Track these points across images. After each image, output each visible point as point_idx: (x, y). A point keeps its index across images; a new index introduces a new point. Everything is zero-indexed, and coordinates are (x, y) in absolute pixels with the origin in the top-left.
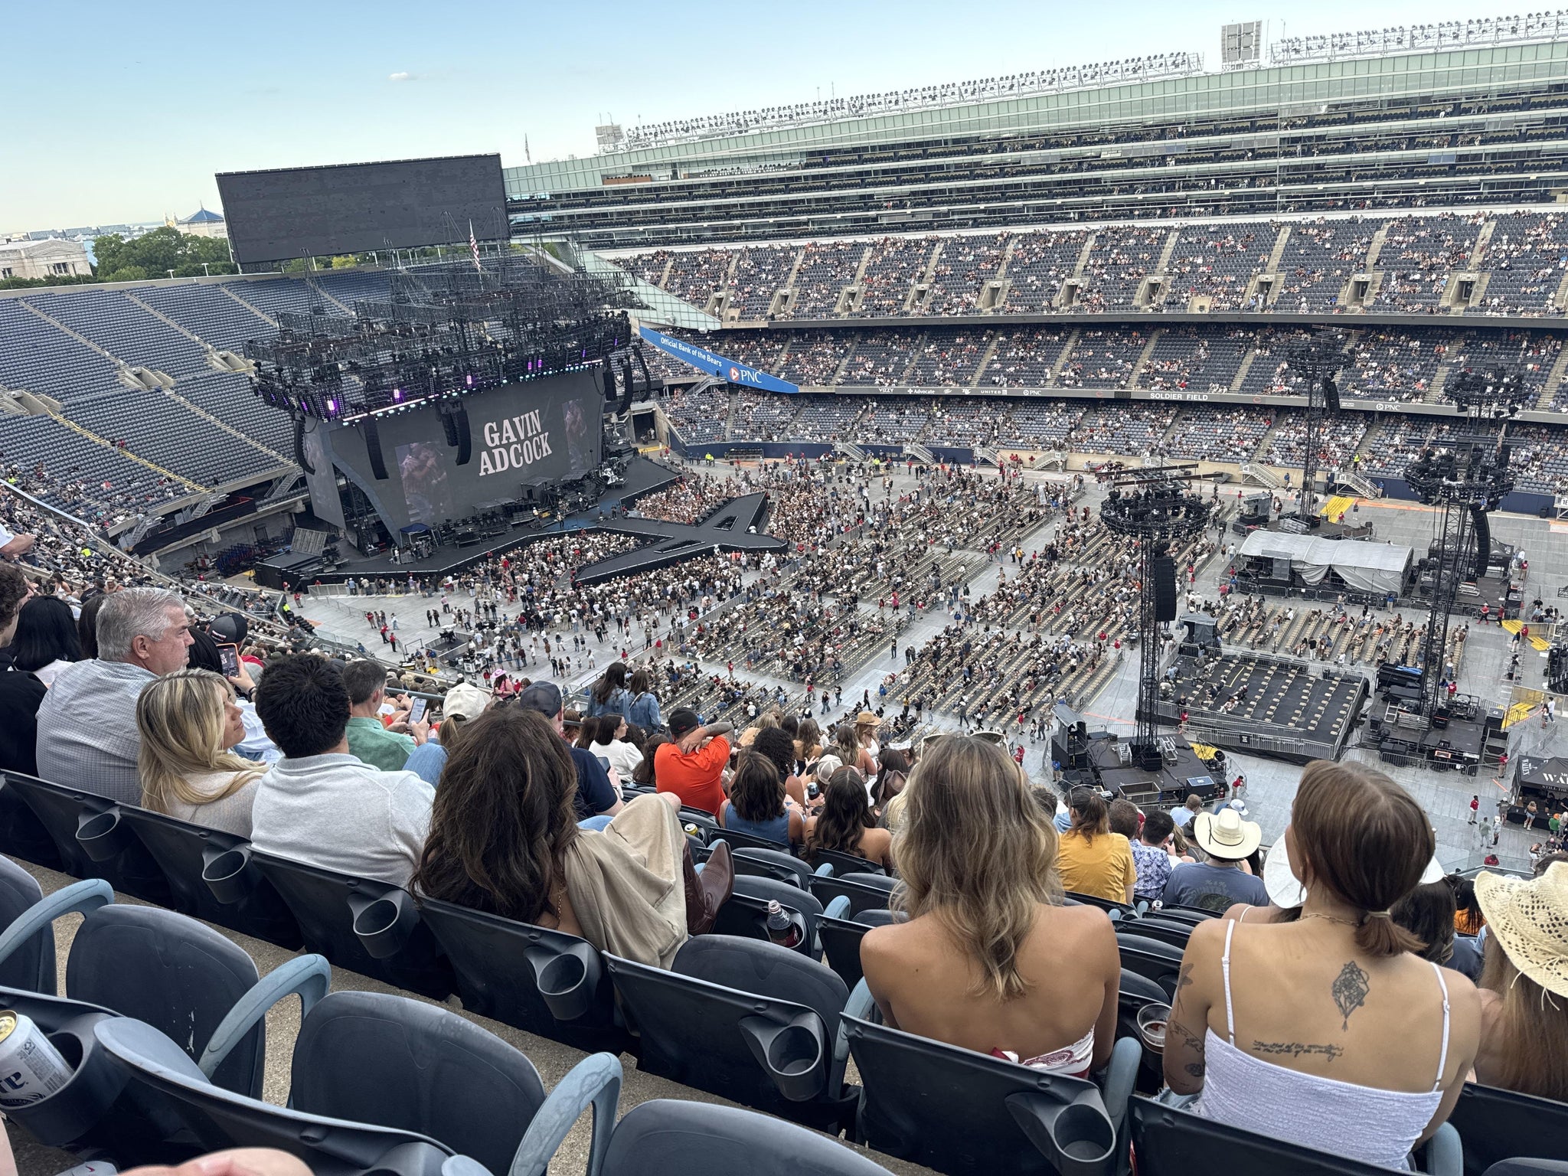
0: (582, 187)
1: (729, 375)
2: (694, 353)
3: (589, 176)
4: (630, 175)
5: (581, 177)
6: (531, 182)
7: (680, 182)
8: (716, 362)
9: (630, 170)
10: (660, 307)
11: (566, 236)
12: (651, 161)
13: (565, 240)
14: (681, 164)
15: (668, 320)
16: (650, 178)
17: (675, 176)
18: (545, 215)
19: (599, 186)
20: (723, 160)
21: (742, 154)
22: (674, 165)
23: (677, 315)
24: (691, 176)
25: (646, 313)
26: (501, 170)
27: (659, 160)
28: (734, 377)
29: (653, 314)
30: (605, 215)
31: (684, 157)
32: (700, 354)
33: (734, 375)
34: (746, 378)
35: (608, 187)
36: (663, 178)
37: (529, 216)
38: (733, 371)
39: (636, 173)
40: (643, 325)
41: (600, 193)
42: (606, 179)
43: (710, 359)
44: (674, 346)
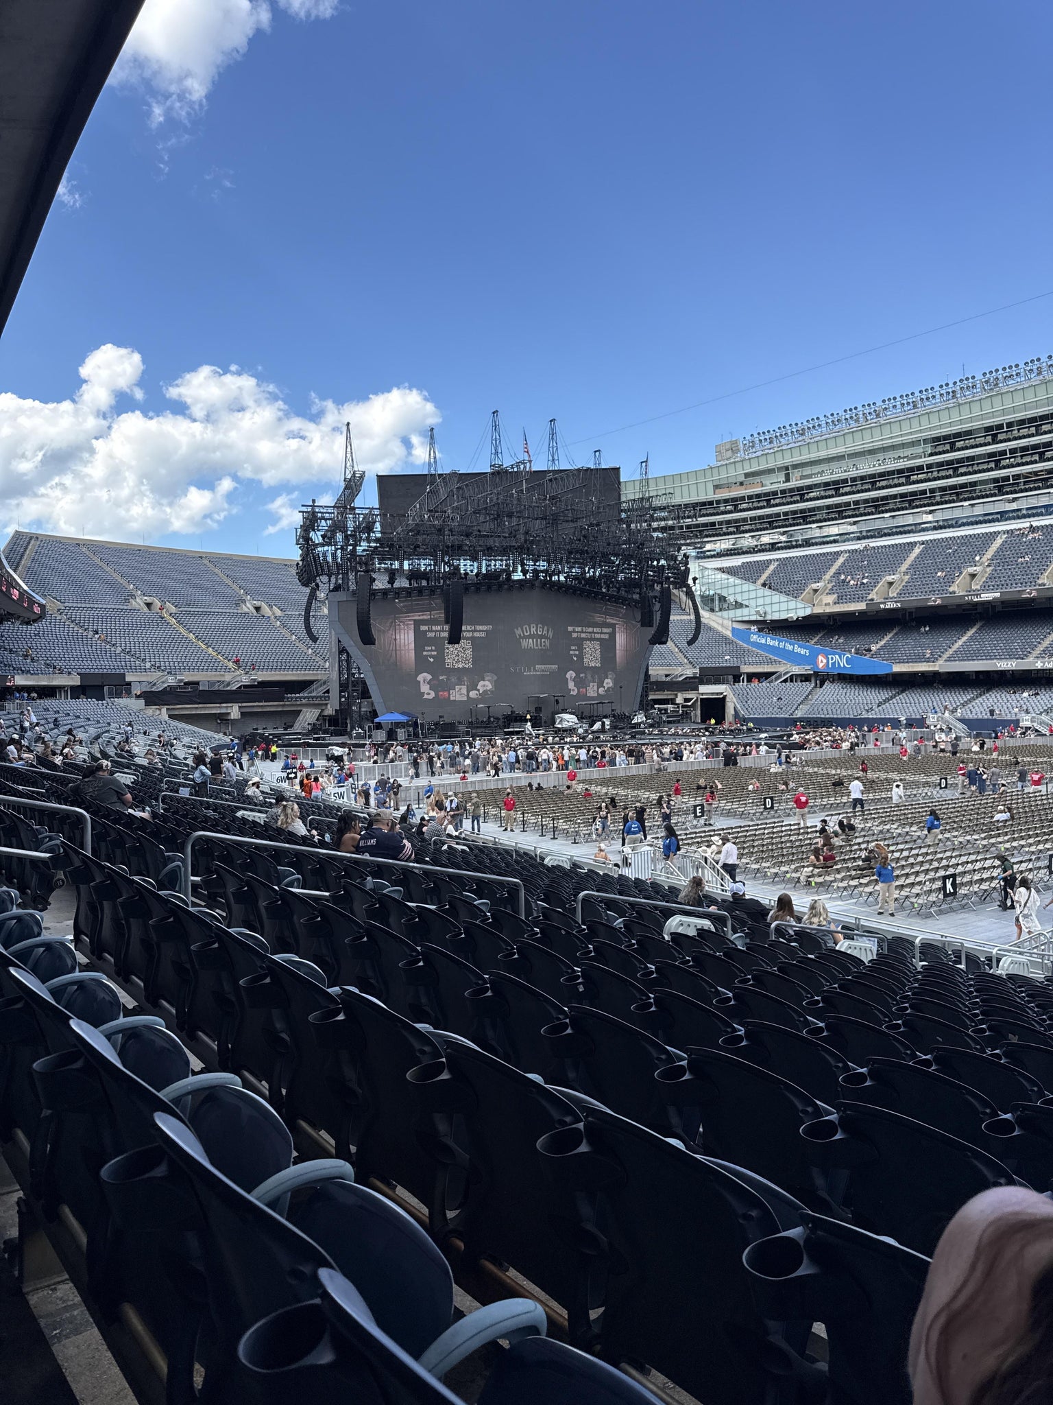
0: (694, 499)
1: (815, 663)
2: (782, 645)
3: (701, 487)
4: (741, 484)
5: (693, 488)
7: (793, 484)
8: (803, 652)
9: (742, 479)
10: (752, 603)
12: (764, 467)
14: (795, 466)
15: (759, 615)
16: (761, 484)
17: (788, 480)
19: (710, 496)
20: (840, 458)
21: (859, 449)
22: (787, 468)
23: (768, 609)
24: (802, 477)
25: (739, 612)
26: (619, 483)
27: (771, 465)
28: (821, 665)
29: (745, 611)
30: (713, 523)
31: (797, 459)
32: (787, 645)
33: (822, 662)
34: (834, 664)
35: (719, 496)
36: (774, 483)
38: (820, 658)
39: (747, 480)
40: (736, 626)
41: (711, 503)
42: (718, 488)
43: (797, 649)
44: (763, 641)
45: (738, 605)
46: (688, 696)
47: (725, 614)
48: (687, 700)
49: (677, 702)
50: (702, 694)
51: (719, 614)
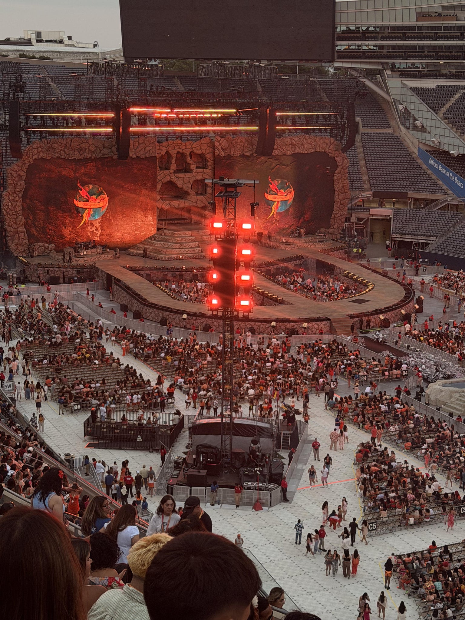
0: (399, 22)
2: (448, 174)
3: (406, 13)
4: (440, 15)
5: (399, 13)
6: (358, 15)
8: (459, 184)
9: (440, 10)
10: (434, 131)
11: (382, 64)
12: (458, 3)
13: (380, 68)
15: (433, 142)
16: (456, 18)
18: (368, 45)
19: (413, 22)
23: (442, 139)
29: (428, 136)
30: (414, 47)
32: (451, 175)
35: (420, 23)
37: (353, 45)
39: (445, 13)
40: (421, 146)
41: (413, 28)
42: (421, 16)
43: (457, 182)
44: (437, 167)
45: (423, 129)
46: (361, 216)
47: (415, 132)
48: (359, 219)
49: (352, 221)
50: (373, 215)
51: (412, 132)
